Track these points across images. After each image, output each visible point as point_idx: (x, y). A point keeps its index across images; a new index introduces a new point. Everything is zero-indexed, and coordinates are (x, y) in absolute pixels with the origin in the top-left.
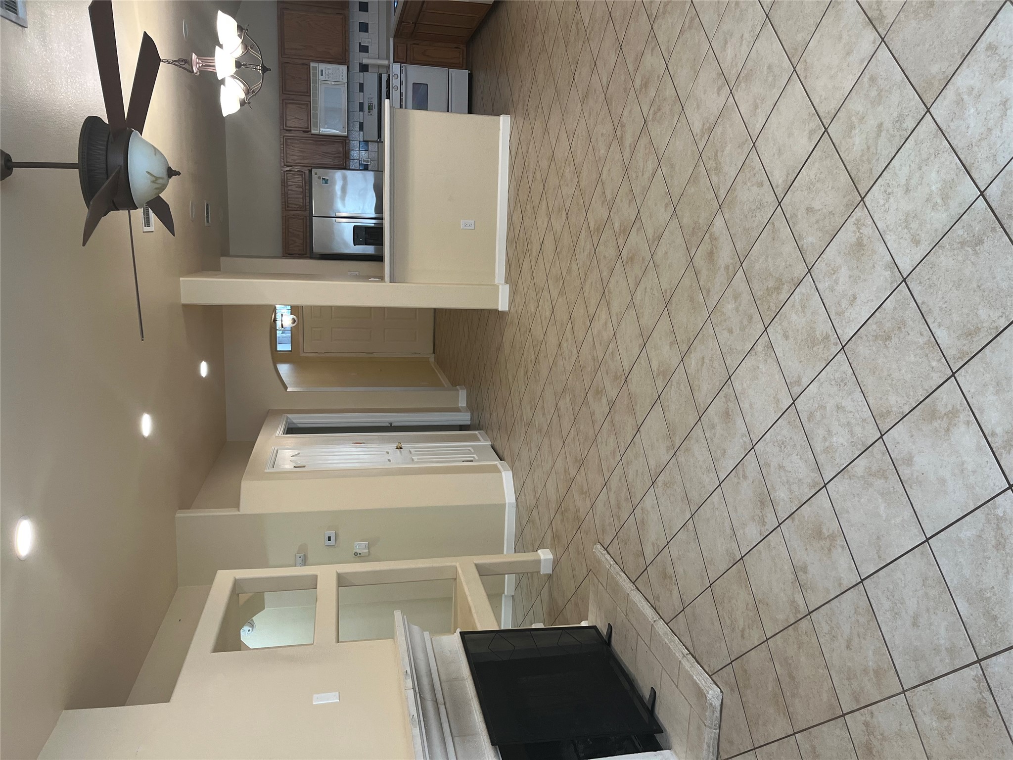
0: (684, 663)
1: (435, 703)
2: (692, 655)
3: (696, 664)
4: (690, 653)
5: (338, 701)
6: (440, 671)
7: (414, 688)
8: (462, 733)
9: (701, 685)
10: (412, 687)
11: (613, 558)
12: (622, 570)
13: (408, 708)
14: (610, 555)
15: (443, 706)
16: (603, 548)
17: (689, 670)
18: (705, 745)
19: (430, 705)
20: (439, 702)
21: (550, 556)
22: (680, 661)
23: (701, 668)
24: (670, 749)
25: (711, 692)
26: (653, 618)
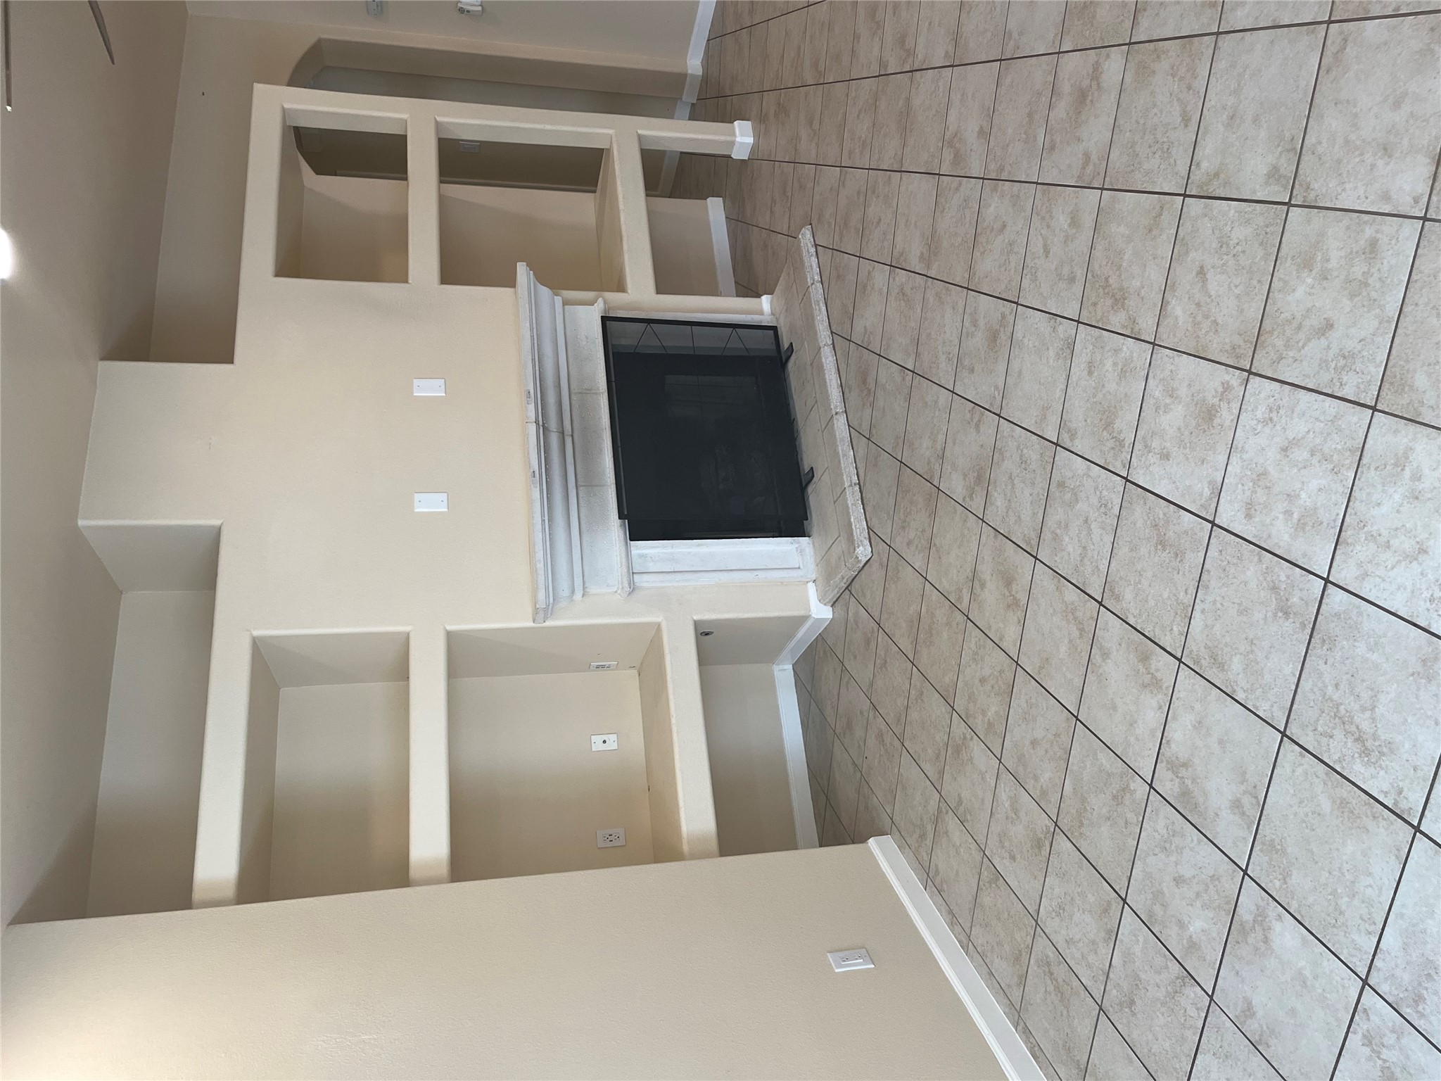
0: (848, 493)
1: (561, 435)
2: (860, 488)
3: (860, 502)
4: (859, 484)
5: (444, 395)
6: (572, 373)
7: (537, 422)
8: (588, 482)
9: (855, 534)
10: (534, 420)
11: (819, 268)
12: (825, 299)
13: (528, 454)
14: (818, 258)
15: (571, 438)
16: (812, 240)
17: (850, 505)
18: (839, 576)
19: (554, 439)
20: (566, 433)
21: (750, 140)
22: (845, 488)
23: (862, 511)
24: (809, 537)
25: (861, 548)
26: (836, 407)
